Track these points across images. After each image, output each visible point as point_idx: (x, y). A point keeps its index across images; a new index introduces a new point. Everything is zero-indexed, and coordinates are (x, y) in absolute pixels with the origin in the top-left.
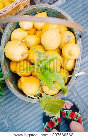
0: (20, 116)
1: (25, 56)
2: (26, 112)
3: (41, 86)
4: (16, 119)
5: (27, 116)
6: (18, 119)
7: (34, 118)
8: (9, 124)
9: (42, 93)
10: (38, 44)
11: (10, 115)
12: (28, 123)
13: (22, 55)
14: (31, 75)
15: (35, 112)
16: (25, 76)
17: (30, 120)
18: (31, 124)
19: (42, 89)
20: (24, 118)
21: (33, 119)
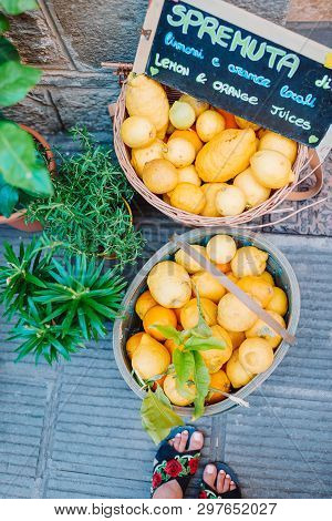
0: (83, 399)
1: (177, 305)
2: (102, 401)
3: (166, 373)
4: (74, 399)
5: (97, 410)
6: (76, 403)
7: (106, 423)
8: (52, 398)
9: (158, 386)
10: (212, 300)
11: (69, 383)
12: (88, 425)
13: (174, 301)
14: (163, 342)
15: (117, 415)
16: (152, 336)
17: (96, 421)
18: (92, 430)
19: (164, 378)
20: (88, 410)
21: (102, 424)
